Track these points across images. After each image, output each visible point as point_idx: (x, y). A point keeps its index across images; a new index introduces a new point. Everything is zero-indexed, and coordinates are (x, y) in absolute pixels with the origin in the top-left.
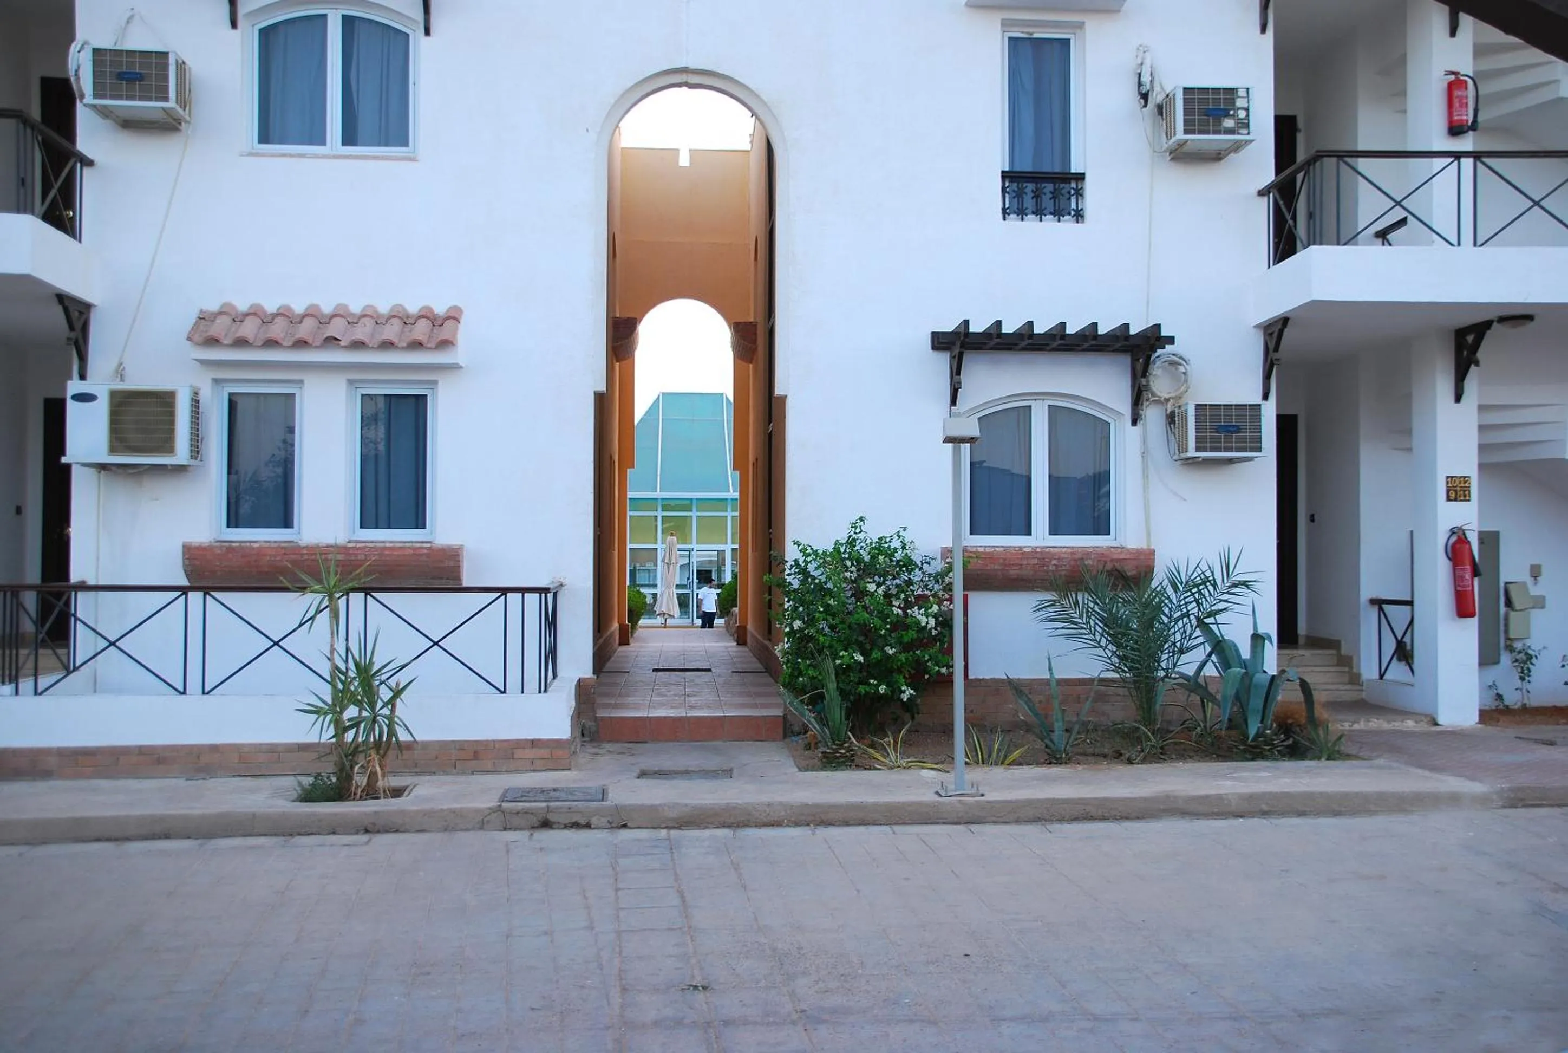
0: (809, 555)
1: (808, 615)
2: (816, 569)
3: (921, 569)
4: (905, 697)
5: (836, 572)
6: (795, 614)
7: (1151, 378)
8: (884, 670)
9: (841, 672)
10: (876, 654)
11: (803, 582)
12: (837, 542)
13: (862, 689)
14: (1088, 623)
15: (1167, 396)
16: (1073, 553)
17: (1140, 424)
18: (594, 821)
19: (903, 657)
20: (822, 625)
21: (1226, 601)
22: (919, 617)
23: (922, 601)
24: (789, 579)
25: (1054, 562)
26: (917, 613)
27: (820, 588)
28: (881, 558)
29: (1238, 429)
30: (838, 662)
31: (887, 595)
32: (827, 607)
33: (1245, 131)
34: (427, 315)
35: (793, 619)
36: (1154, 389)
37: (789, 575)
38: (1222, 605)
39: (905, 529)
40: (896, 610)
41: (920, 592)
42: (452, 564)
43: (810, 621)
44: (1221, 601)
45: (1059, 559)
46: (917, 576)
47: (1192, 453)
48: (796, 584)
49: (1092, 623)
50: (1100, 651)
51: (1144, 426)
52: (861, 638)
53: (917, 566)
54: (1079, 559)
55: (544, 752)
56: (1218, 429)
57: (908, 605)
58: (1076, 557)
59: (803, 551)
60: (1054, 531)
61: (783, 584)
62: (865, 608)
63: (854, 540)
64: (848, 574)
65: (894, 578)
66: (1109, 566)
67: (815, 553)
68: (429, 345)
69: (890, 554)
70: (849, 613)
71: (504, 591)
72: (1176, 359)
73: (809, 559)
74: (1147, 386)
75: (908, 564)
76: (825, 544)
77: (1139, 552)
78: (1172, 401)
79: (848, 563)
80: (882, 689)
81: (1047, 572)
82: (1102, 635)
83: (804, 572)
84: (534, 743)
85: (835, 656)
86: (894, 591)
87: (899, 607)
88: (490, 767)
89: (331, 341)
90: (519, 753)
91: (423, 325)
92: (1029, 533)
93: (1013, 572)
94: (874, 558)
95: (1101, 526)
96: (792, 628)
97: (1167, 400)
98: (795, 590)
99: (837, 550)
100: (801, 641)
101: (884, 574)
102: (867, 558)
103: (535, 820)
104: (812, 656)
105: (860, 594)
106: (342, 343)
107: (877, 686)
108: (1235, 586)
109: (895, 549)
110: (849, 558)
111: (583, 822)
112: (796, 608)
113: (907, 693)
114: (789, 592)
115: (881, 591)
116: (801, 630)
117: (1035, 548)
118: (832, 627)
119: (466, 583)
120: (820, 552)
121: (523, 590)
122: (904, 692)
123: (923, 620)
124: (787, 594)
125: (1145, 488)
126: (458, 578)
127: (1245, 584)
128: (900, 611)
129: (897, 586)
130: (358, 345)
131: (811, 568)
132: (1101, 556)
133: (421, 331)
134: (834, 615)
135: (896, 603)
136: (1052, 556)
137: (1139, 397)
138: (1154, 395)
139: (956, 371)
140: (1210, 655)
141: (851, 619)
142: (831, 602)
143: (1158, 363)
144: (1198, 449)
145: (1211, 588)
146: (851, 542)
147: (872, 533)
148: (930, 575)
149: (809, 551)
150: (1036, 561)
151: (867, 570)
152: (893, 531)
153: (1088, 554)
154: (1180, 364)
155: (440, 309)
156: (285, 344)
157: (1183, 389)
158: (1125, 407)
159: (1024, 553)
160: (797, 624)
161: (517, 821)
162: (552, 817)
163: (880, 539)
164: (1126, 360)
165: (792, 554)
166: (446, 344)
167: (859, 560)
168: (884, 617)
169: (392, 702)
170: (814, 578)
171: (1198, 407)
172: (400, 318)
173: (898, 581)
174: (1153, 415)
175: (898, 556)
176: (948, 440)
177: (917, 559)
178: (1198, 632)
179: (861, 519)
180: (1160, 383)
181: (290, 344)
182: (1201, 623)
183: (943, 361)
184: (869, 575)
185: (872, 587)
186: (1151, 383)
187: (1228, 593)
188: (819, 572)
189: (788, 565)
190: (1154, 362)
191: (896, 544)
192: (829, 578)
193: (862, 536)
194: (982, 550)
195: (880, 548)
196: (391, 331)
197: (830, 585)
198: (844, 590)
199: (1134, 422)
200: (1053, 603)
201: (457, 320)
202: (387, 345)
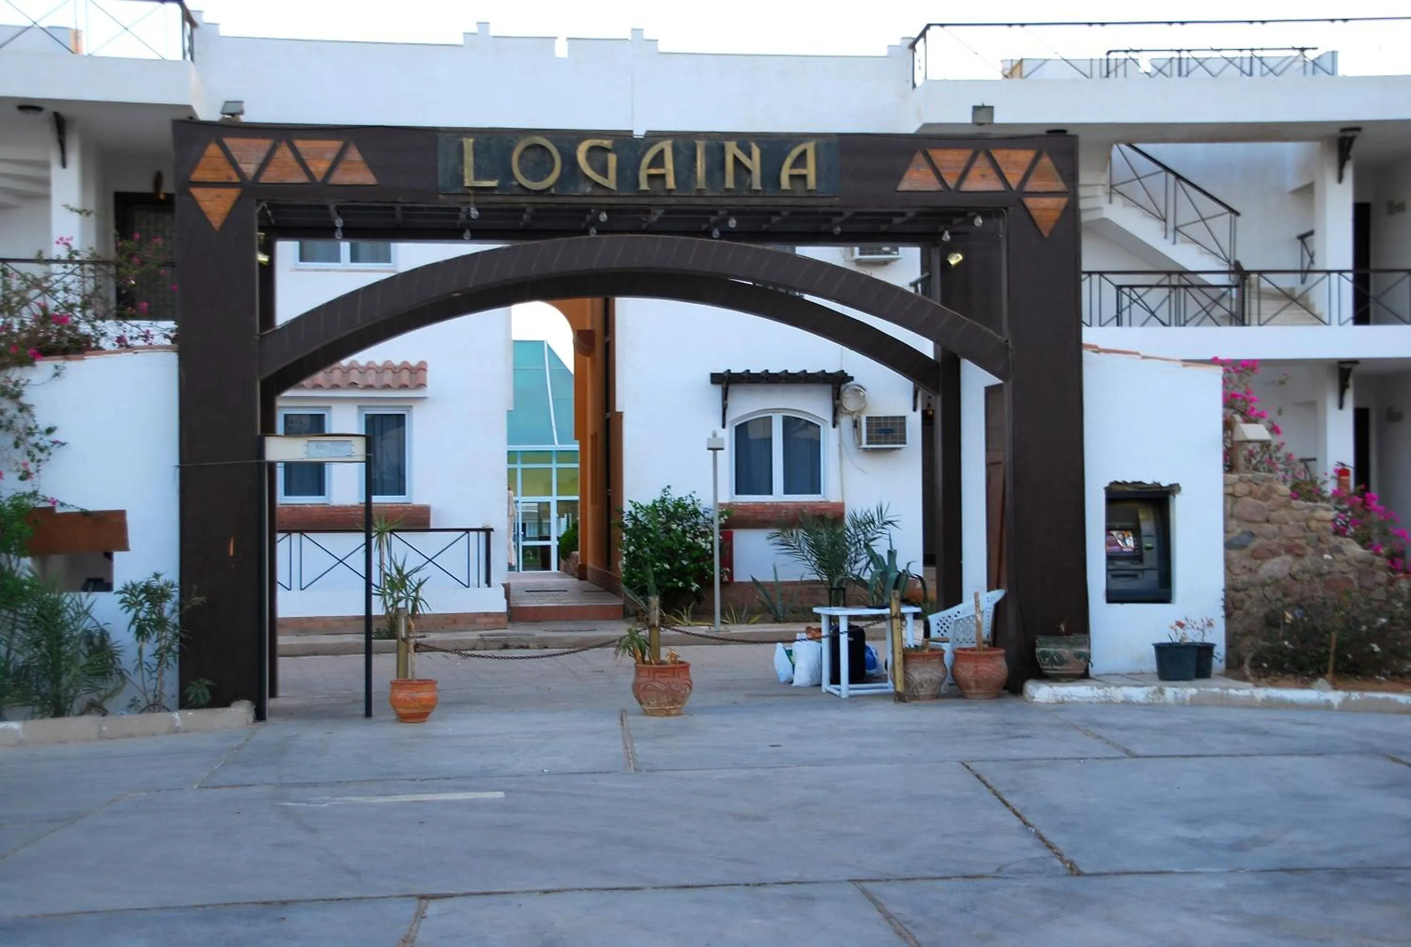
0: (638, 508)
1: (638, 543)
2: (643, 516)
3: (703, 516)
4: (694, 589)
5: (654, 518)
6: (630, 542)
7: (844, 400)
8: (682, 573)
9: (657, 575)
10: (677, 565)
11: (634, 524)
12: (655, 501)
13: (669, 584)
14: (800, 546)
15: (853, 410)
16: (795, 506)
17: (837, 427)
18: (531, 645)
19: (692, 566)
20: (646, 549)
21: (881, 533)
22: (701, 543)
23: (704, 535)
24: (626, 522)
25: (784, 511)
26: (700, 541)
27: (645, 527)
28: (680, 510)
29: (892, 431)
30: (655, 569)
31: (684, 532)
32: (649, 538)
33: (895, 253)
34: (405, 367)
35: (629, 546)
36: (845, 406)
37: (626, 520)
38: (876, 536)
39: (694, 492)
40: (688, 540)
41: (703, 530)
42: (424, 516)
43: (639, 547)
44: (878, 532)
45: (787, 509)
46: (701, 520)
47: (864, 445)
48: (630, 526)
49: (802, 546)
50: (807, 562)
51: (840, 428)
52: (668, 556)
53: (700, 513)
54: (799, 508)
55: (493, 620)
56: (881, 431)
57: (696, 536)
58: (797, 508)
59: (634, 506)
60: (787, 491)
61: (622, 526)
62: (671, 539)
63: (665, 499)
64: (660, 519)
65: (688, 521)
66: (817, 513)
67: (642, 507)
68: (411, 387)
69: (685, 507)
70: (662, 542)
71: (467, 531)
72: (858, 388)
73: (638, 511)
74: (842, 405)
75: (696, 513)
76: (647, 502)
77: (835, 505)
78: (856, 413)
79: (661, 513)
80: (680, 584)
81: (779, 517)
82: (809, 552)
83: (635, 518)
84: (487, 615)
85: (654, 566)
86: (688, 529)
87: (691, 538)
88: (462, 629)
89: (354, 385)
90: (478, 620)
91: (405, 375)
92: (771, 493)
93: (760, 517)
94: (676, 509)
95: (815, 488)
96: (628, 550)
97: (853, 412)
98: (630, 529)
99: (654, 505)
100: (634, 560)
101: (681, 519)
102: (672, 510)
103: (500, 645)
104: (640, 567)
105: (668, 530)
106: (360, 386)
107: (678, 582)
108: (885, 523)
109: (689, 505)
110: (662, 511)
111: (524, 645)
112: (630, 540)
113: (695, 586)
114: (627, 530)
115: (680, 529)
116: (634, 551)
117: (772, 503)
118: (652, 550)
119: (432, 527)
120: (645, 506)
121: (478, 530)
122: (693, 586)
123: (704, 545)
124: (625, 531)
125: (841, 465)
126: (428, 524)
127: (890, 522)
128: (691, 540)
129: (690, 526)
130: (370, 387)
131: (639, 516)
132: (812, 506)
133: (405, 377)
134: (652, 543)
135: (688, 535)
136: (782, 507)
137: (836, 411)
138: (846, 409)
139: (725, 397)
140: (868, 563)
141: (661, 545)
142: (651, 535)
143: (847, 391)
144: (868, 443)
145: (872, 526)
146: (663, 501)
147: (675, 495)
148: (708, 519)
149: (638, 506)
150: (772, 511)
151: (672, 516)
152: (687, 494)
153: (805, 506)
154: (860, 391)
155: (414, 362)
156: (325, 387)
157: (863, 405)
158: (829, 417)
159: (766, 506)
160: (632, 548)
161: (491, 645)
162: (510, 643)
163: (680, 498)
164: (829, 388)
165: (627, 507)
166: (421, 385)
167: (668, 511)
168: (681, 543)
169: (416, 590)
170: (640, 521)
171: (868, 418)
172: (391, 369)
173: (690, 523)
174: (845, 422)
175: (691, 508)
176: (709, 449)
177: (701, 510)
178: (865, 551)
179: (669, 487)
180: (850, 403)
181: (328, 387)
182: (867, 546)
183: (717, 390)
184: (673, 520)
185: (674, 526)
186: (844, 403)
187: (883, 528)
188: (644, 518)
189: (624, 515)
190: (844, 390)
191: (689, 501)
192: (649, 521)
193: (669, 497)
194: (740, 504)
195: (679, 504)
196: (388, 378)
197: (650, 526)
198: (659, 528)
199: (834, 426)
200: (778, 535)
201: (425, 370)
202: (387, 387)
